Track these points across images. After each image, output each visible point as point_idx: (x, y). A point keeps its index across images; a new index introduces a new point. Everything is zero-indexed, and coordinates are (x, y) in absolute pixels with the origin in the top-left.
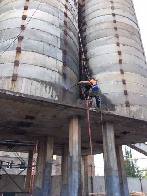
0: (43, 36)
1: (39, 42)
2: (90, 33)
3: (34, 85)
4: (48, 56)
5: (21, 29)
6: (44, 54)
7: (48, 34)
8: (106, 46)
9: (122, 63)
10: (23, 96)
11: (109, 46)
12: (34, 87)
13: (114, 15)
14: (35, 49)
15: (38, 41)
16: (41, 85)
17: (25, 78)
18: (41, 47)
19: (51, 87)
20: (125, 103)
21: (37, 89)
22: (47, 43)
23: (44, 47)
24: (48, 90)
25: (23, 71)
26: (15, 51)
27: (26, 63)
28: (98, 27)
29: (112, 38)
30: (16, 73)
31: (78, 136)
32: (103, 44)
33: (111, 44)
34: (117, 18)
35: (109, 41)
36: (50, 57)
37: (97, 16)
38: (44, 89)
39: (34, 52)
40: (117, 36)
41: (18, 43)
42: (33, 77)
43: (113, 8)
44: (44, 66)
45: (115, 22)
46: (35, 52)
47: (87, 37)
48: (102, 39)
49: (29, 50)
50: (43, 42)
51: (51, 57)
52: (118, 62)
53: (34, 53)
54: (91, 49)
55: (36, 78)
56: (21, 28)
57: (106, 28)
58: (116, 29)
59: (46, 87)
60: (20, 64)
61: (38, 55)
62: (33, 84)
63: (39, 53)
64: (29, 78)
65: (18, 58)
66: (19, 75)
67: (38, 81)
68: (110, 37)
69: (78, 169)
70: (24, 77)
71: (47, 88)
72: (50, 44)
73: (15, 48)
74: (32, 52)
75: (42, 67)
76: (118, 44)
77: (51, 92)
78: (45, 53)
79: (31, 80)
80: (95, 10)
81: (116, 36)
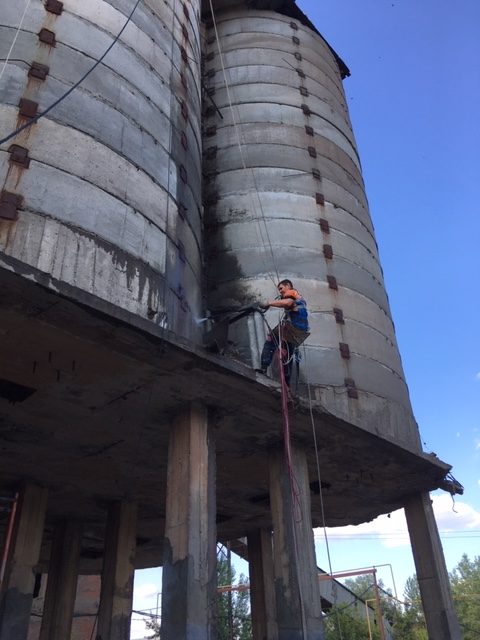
0: (119, 91)
1: (107, 108)
2: (232, 143)
3: (90, 253)
4: (138, 167)
5: (40, 40)
6: (124, 156)
7: (135, 91)
8: (283, 195)
9: (331, 258)
10: (51, 286)
11: (294, 197)
12: (87, 262)
13: (307, 112)
14: (91, 127)
15: (105, 101)
16: (113, 260)
17: (52, 222)
18: (115, 127)
19: (147, 280)
20: (343, 382)
21: (100, 274)
22: (134, 120)
23: (123, 129)
24: (138, 288)
25: (46, 190)
26: (14, 111)
27: (56, 163)
28: (258, 133)
29: (303, 177)
30: (17, 192)
31: (206, 483)
32: (274, 188)
33: (298, 193)
34: (316, 123)
35: (293, 183)
36: (143, 173)
37: (257, 99)
38: (123, 278)
39: (88, 134)
40: (317, 176)
41: (28, 86)
42: (85, 226)
43: (304, 92)
44: (123, 198)
45: (310, 131)
46: (93, 137)
47: (219, 153)
48: (273, 171)
49: (71, 122)
50: (122, 112)
51: (144, 171)
52: (320, 251)
53: (89, 138)
54: (235, 194)
55: (96, 232)
56: (39, 35)
57: (286, 142)
58: (312, 153)
59: (130, 275)
60: (32, 162)
61: (102, 150)
62: (87, 249)
63: (108, 146)
64: (68, 225)
65: (27, 138)
66: (28, 202)
67: (101, 242)
68: (296, 172)
69: (206, 612)
70: (50, 216)
71: (133, 278)
72: (141, 129)
73: (15, 99)
74: (83, 135)
75: (117, 197)
76: (320, 200)
77: (145, 298)
78: (126, 150)
79: (78, 235)
80: (251, 80)
81: (314, 174)
